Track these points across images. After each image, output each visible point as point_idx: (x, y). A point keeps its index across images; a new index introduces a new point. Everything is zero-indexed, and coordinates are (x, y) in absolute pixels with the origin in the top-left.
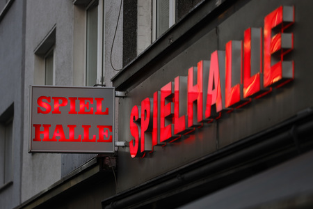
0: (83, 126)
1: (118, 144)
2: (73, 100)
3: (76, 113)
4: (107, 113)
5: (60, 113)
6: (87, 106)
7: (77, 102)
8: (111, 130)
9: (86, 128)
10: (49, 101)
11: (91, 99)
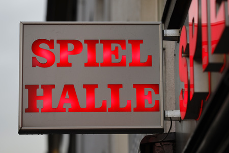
0: (109, 86)
1: (170, 114)
2: (92, 44)
3: (97, 65)
4: (149, 63)
5: (70, 65)
6: (116, 52)
7: (99, 47)
8: (157, 92)
9: (115, 89)
10: (52, 47)
11: (122, 43)
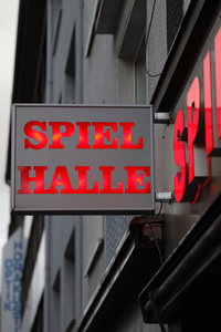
0: (101, 168)
1: (161, 196)
2: (84, 126)
3: (89, 147)
4: (140, 146)
5: (62, 147)
6: (107, 135)
8: (148, 174)
9: (107, 171)
10: (44, 128)
11: (113, 125)
